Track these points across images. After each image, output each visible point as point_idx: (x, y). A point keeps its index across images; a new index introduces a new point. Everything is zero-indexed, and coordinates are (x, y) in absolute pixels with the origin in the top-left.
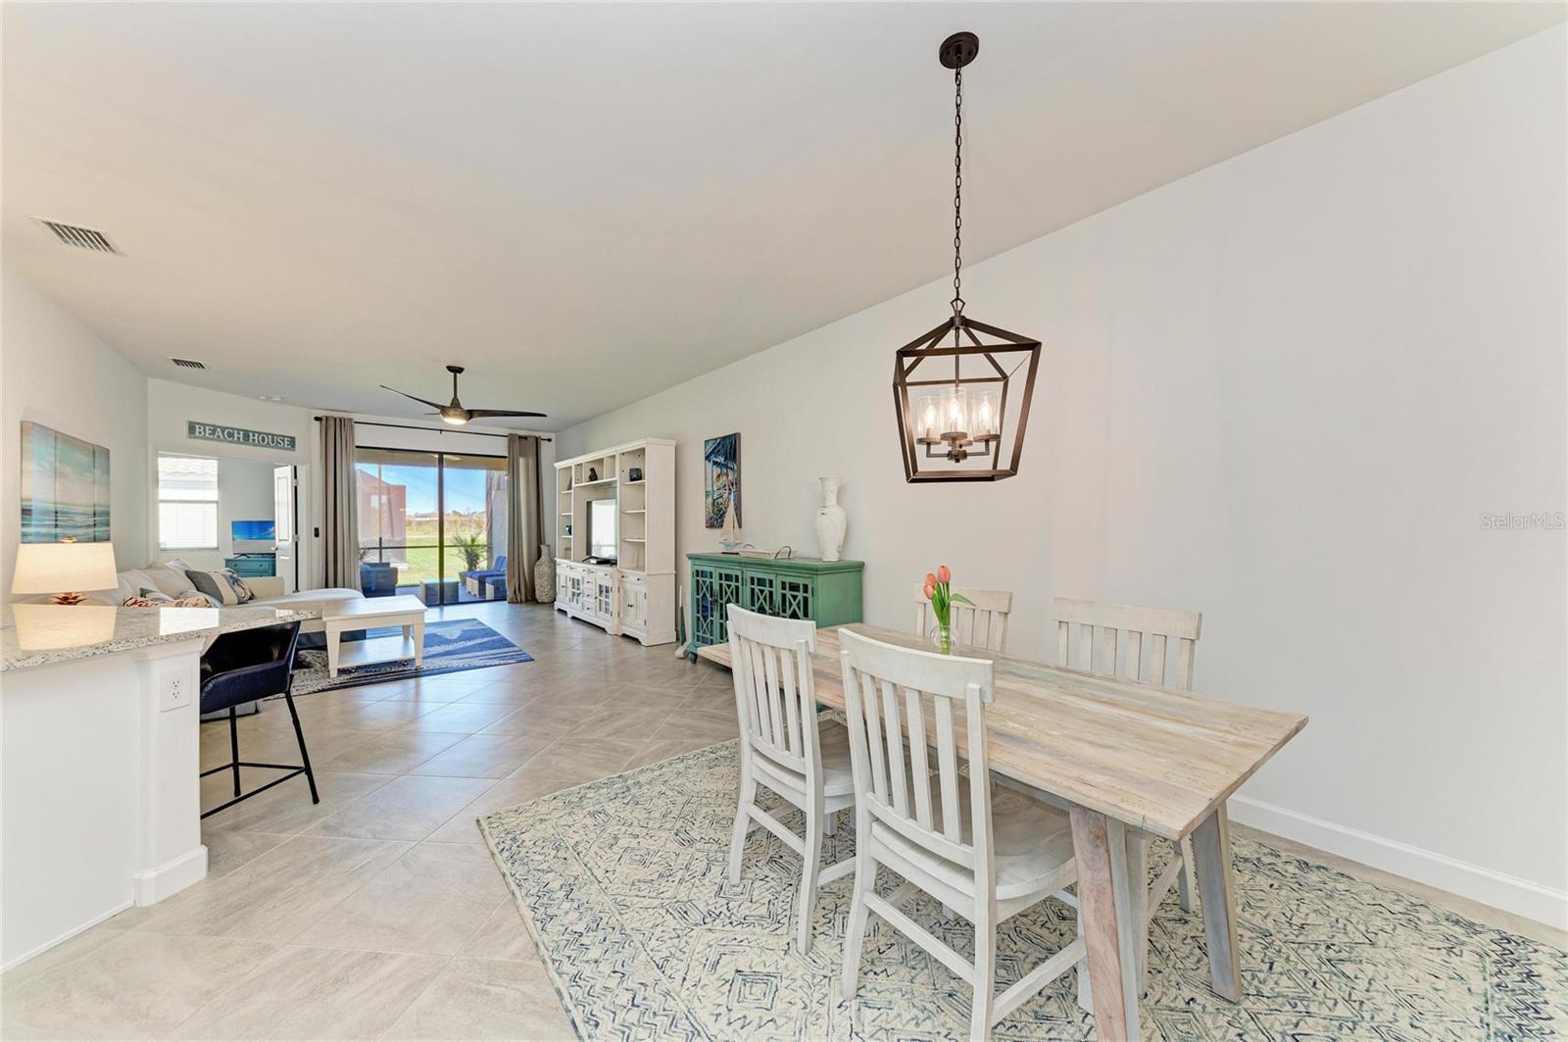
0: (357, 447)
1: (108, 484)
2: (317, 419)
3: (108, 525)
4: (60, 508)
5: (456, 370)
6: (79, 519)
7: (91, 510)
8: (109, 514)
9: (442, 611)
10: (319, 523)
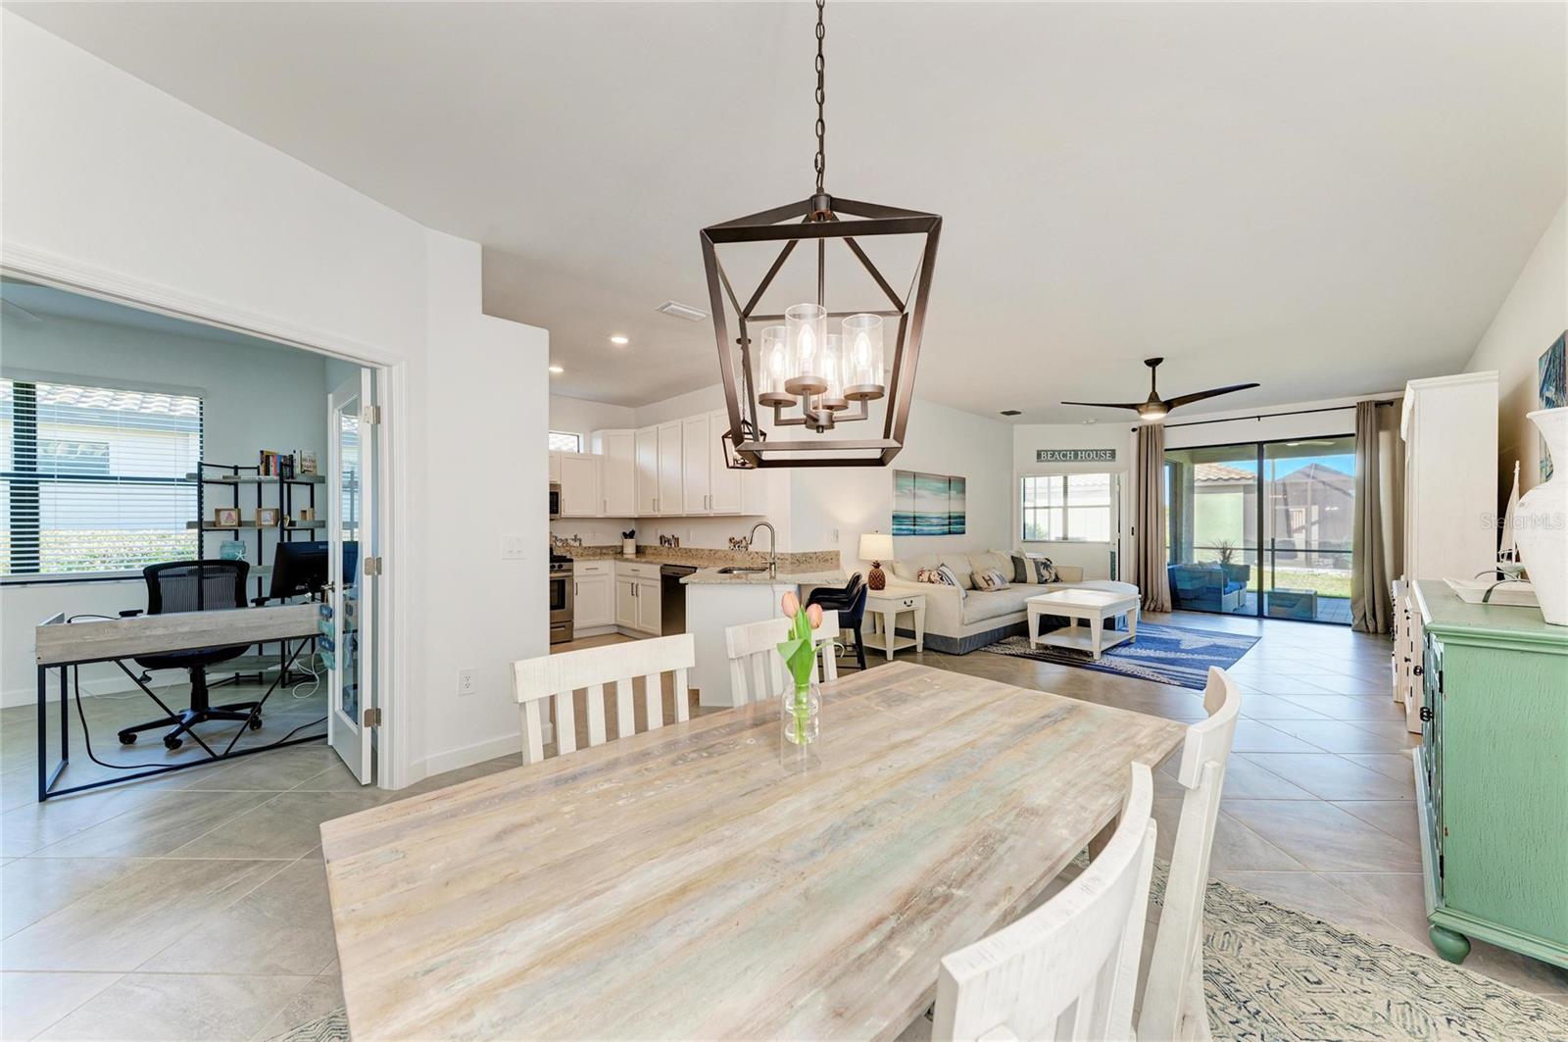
0: (1166, 450)
1: (964, 499)
2: (1134, 430)
3: (964, 524)
4: (917, 515)
5: (1153, 363)
6: (935, 521)
7: (947, 515)
8: (964, 517)
9: (1261, 624)
10: (1133, 524)
